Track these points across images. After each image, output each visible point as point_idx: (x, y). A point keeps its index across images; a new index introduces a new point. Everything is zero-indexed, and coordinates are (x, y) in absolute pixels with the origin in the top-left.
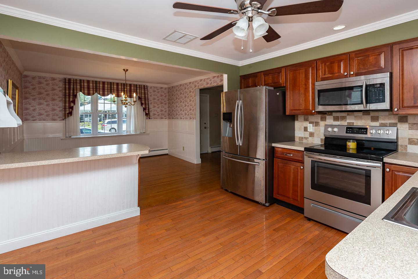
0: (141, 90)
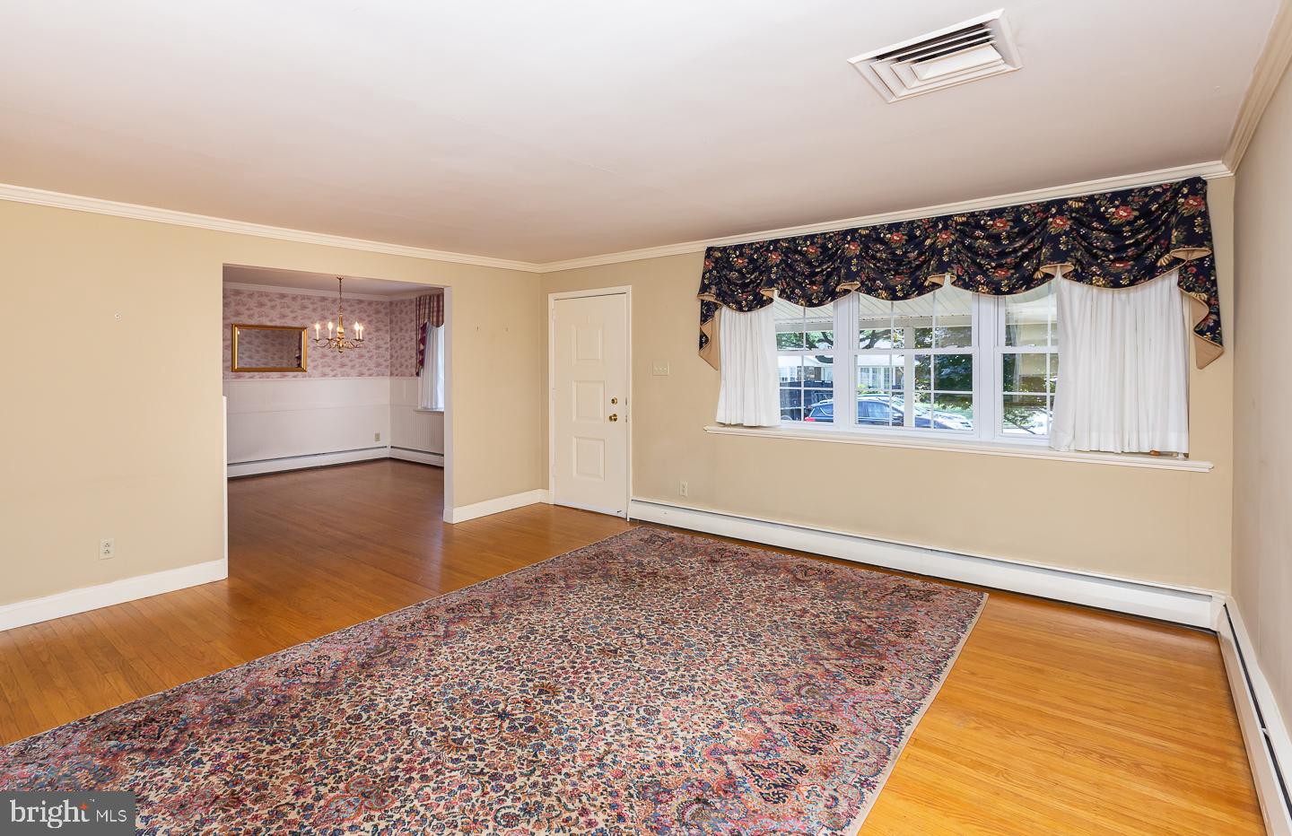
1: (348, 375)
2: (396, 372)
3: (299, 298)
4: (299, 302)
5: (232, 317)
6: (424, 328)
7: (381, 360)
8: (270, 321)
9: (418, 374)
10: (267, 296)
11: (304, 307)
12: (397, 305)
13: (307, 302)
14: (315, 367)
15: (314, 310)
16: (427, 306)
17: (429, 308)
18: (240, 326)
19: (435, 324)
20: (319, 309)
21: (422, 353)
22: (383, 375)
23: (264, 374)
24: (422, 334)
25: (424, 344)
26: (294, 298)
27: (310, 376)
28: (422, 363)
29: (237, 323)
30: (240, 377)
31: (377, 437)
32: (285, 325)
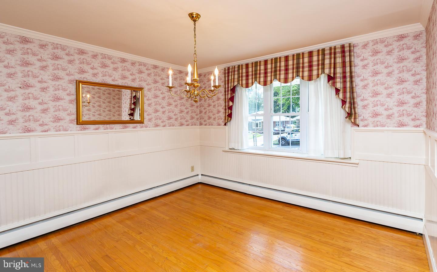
0: (335, 58)
1: (173, 126)
2: (204, 123)
3: (137, 64)
4: (137, 66)
5: (76, 74)
6: (233, 90)
7: (194, 115)
8: (113, 80)
9: (225, 124)
10: (110, 59)
11: (141, 72)
12: (205, 75)
13: (143, 69)
14: (150, 120)
15: (149, 75)
16: (236, 73)
17: (239, 74)
18: (84, 83)
19: (244, 85)
20: (153, 74)
21: (231, 108)
22: (195, 125)
23: (108, 126)
24: (231, 94)
25: (233, 101)
26: (133, 64)
27: (146, 127)
28: (230, 116)
29: (82, 80)
30: (85, 129)
31: (193, 169)
32: (126, 85)
